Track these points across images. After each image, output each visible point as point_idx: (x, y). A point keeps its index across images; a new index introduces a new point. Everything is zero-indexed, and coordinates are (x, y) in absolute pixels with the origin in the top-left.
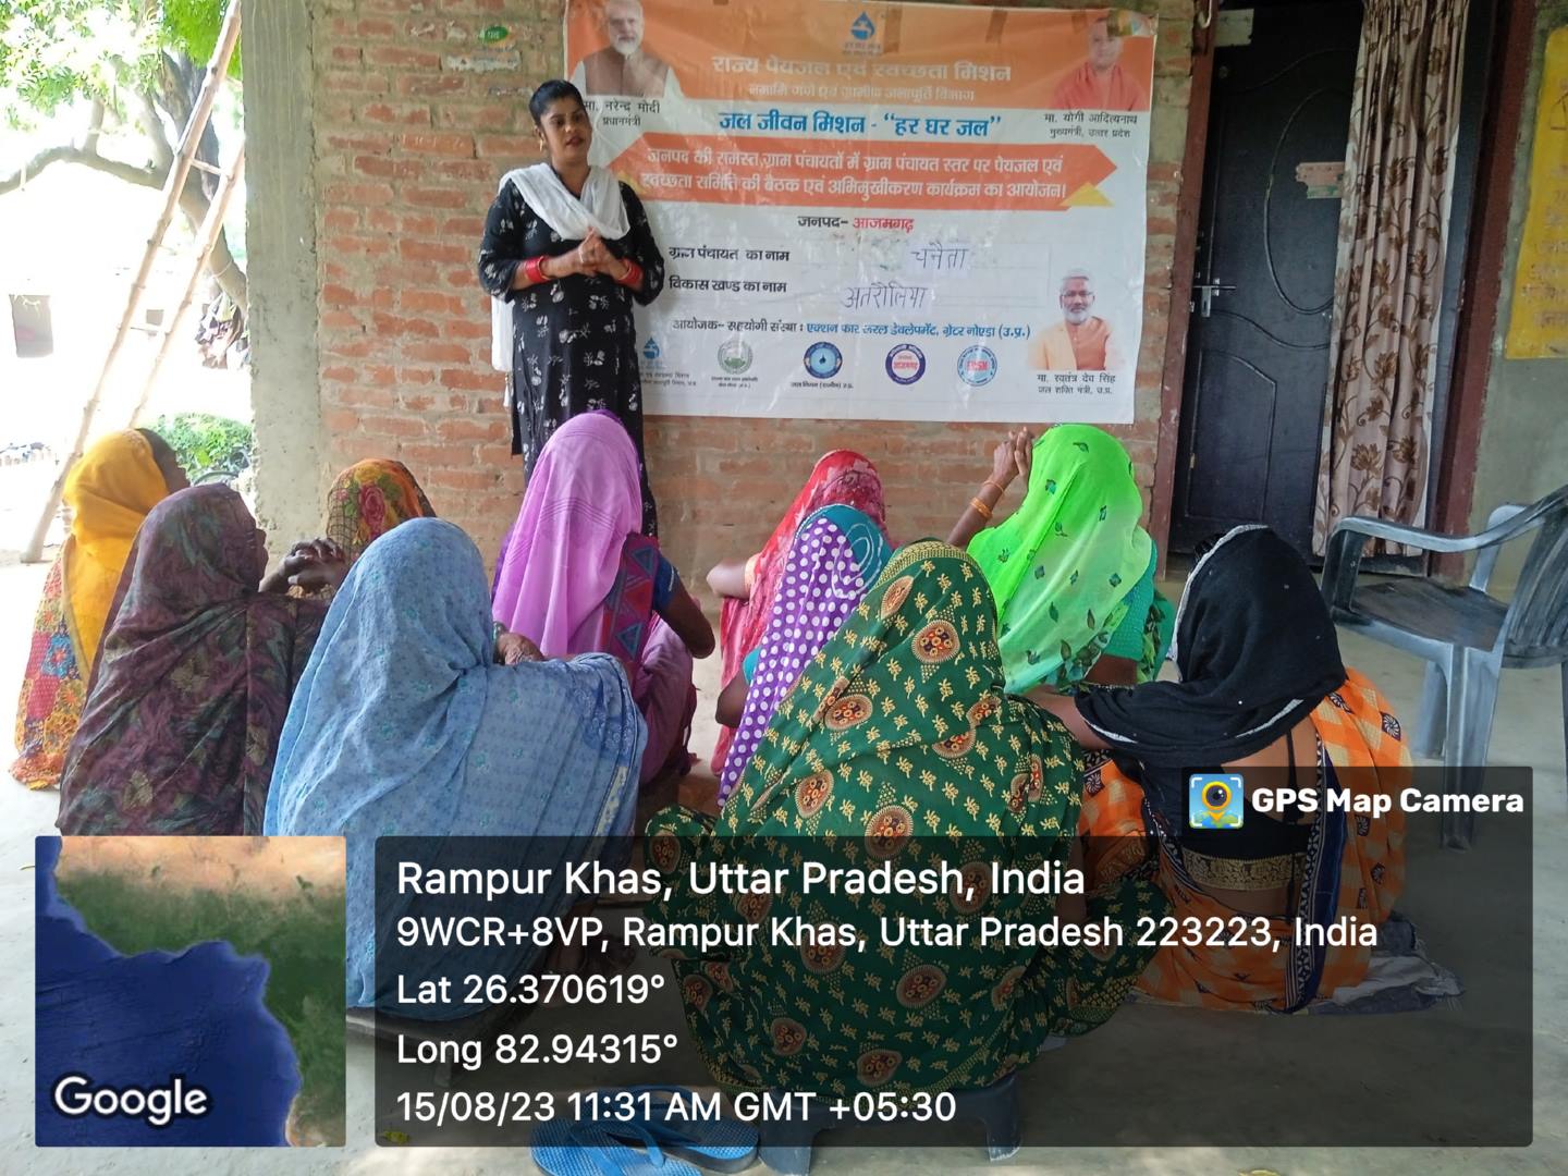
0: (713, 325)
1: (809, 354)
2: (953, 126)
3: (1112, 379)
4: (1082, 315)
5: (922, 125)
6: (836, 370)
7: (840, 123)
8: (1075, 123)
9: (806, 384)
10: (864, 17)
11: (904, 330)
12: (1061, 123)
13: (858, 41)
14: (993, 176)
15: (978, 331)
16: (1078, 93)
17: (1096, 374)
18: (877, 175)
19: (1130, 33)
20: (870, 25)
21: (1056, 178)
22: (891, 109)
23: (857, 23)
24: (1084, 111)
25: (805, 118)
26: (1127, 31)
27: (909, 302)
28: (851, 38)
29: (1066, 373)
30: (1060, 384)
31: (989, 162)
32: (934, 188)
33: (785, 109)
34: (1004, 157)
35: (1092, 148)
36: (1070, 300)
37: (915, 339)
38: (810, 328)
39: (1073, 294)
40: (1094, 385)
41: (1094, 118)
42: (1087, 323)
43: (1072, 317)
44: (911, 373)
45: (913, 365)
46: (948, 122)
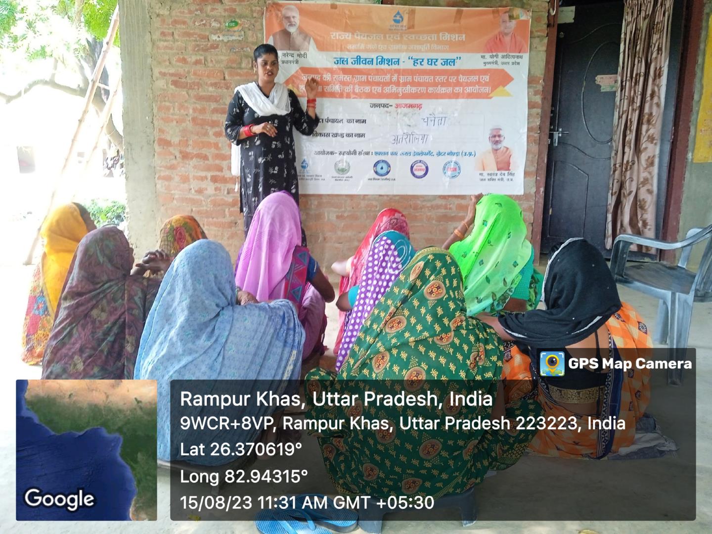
0: (332, 153)
1: (375, 165)
2: (440, 62)
3: (513, 174)
4: (499, 146)
5: (425, 61)
6: (388, 172)
7: (389, 61)
8: (495, 59)
9: (374, 179)
10: (398, 13)
11: (419, 154)
12: (489, 60)
13: (396, 24)
14: (458, 84)
15: (451, 154)
16: (495, 45)
17: (506, 172)
18: (405, 84)
19: (519, 18)
20: (401, 17)
21: (486, 84)
22: (411, 54)
23: (395, 16)
24: (499, 54)
25: (373, 59)
26: (518, 17)
27: (421, 141)
28: (393, 23)
29: (492, 172)
30: (490, 177)
31: (456, 77)
32: (431, 90)
33: (363, 55)
34: (463, 75)
35: (503, 70)
36: (493, 139)
37: (423, 158)
38: (376, 153)
39: (495, 136)
40: (505, 178)
41: (503, 57)
42: (502, 149)
43: (495, 147)
44: (422, 173)
45: (423, 170)
46: (437, 60)
